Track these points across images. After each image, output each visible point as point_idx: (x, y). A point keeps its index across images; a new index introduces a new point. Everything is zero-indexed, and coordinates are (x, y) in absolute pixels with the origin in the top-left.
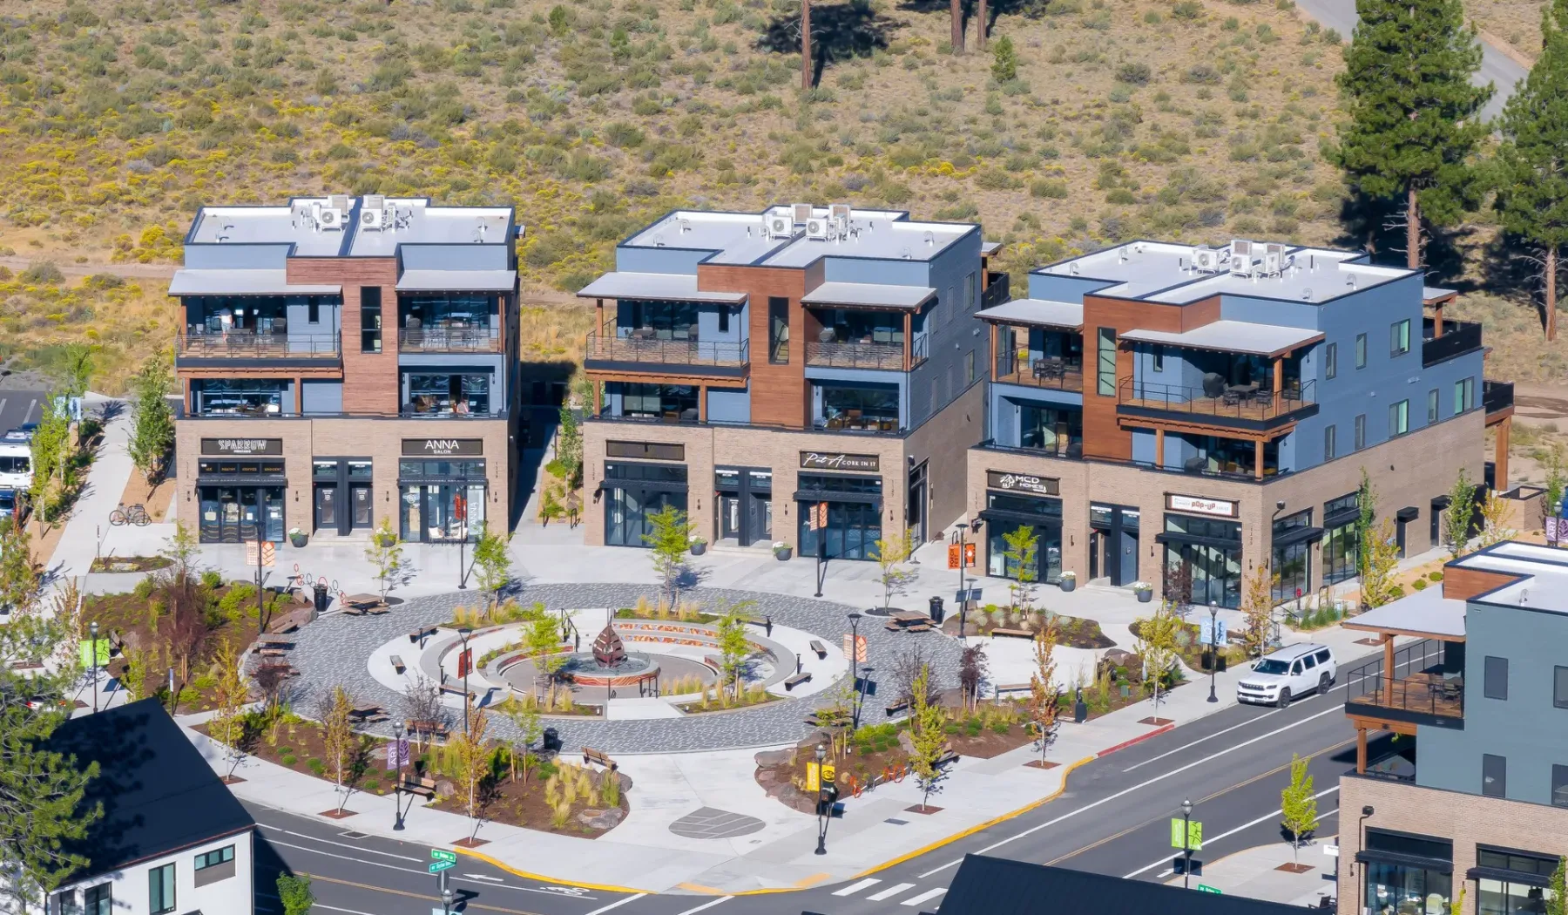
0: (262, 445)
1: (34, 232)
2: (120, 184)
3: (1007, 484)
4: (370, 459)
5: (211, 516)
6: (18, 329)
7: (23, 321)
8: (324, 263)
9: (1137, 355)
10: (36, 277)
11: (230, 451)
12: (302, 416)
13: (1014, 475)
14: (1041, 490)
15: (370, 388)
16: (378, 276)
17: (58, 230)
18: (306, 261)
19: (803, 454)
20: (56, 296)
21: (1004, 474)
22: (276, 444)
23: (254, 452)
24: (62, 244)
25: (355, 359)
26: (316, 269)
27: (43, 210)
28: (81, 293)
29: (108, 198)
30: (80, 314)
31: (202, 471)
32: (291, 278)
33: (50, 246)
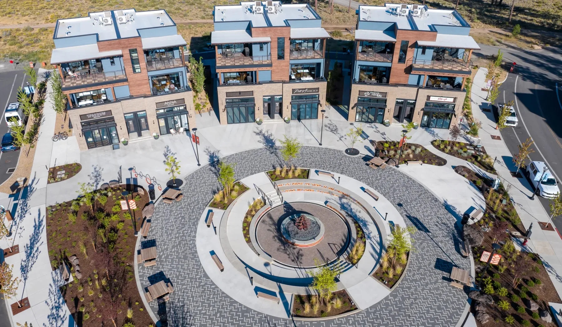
0: (104, 114)
1: (27, 17)
2: (45, 5)
3: (366, 95)
4: (145, 111)
5: (90, 140)
6: (21, 47)
7: (23, 44)
8: (113, 42)
9: (416, 49)
10: (26, 30)
11: (92, 118)
12: (117, 100)
13: (370, 92)
14: (379, 96)
15: (139, 85)
16: (135, 45)
17: (32, 16)
18: (106, 43)
19: (293, 90)
20: (31, 35)
21: (366, 92)
22: (109, 112)
23: (101, 117)
24: (33, 20)
25: (131, 76)
26: (110, 45)
27: (29, 12)
28: (37, 34)
29: (42, 8)
30: (36, 41)
31: (82, 126)
32: (101, 49)
33: (30, 21)
